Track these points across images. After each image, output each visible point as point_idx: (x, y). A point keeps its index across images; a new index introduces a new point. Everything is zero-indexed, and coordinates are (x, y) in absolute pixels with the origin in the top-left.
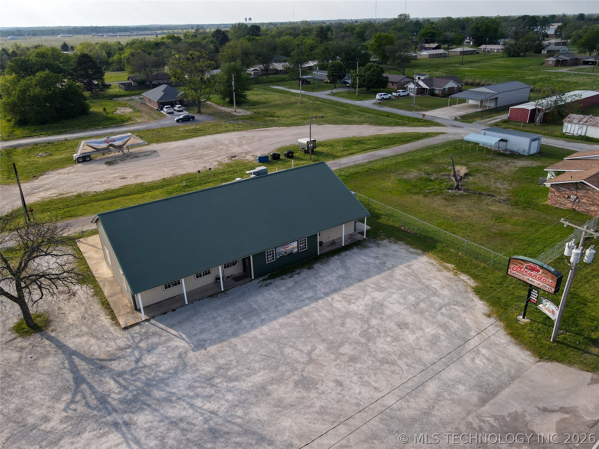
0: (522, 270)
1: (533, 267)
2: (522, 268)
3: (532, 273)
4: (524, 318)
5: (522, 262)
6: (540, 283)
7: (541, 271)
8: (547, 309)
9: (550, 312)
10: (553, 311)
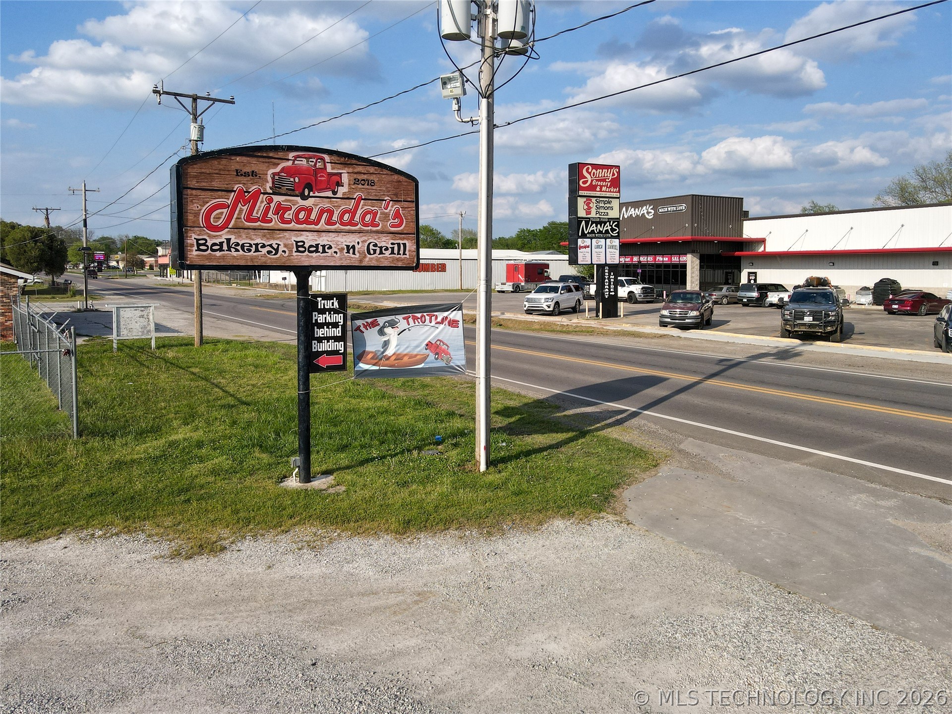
0: (261, 205)
1: (308, 170)
2: (258, 193)
3: (309, 202)
4: (307, 477)
5: (254, 164)
6: (351, 240)
7: (345, 178)
8: (398, 357)
9: (423, 360)
10: (434, 347)
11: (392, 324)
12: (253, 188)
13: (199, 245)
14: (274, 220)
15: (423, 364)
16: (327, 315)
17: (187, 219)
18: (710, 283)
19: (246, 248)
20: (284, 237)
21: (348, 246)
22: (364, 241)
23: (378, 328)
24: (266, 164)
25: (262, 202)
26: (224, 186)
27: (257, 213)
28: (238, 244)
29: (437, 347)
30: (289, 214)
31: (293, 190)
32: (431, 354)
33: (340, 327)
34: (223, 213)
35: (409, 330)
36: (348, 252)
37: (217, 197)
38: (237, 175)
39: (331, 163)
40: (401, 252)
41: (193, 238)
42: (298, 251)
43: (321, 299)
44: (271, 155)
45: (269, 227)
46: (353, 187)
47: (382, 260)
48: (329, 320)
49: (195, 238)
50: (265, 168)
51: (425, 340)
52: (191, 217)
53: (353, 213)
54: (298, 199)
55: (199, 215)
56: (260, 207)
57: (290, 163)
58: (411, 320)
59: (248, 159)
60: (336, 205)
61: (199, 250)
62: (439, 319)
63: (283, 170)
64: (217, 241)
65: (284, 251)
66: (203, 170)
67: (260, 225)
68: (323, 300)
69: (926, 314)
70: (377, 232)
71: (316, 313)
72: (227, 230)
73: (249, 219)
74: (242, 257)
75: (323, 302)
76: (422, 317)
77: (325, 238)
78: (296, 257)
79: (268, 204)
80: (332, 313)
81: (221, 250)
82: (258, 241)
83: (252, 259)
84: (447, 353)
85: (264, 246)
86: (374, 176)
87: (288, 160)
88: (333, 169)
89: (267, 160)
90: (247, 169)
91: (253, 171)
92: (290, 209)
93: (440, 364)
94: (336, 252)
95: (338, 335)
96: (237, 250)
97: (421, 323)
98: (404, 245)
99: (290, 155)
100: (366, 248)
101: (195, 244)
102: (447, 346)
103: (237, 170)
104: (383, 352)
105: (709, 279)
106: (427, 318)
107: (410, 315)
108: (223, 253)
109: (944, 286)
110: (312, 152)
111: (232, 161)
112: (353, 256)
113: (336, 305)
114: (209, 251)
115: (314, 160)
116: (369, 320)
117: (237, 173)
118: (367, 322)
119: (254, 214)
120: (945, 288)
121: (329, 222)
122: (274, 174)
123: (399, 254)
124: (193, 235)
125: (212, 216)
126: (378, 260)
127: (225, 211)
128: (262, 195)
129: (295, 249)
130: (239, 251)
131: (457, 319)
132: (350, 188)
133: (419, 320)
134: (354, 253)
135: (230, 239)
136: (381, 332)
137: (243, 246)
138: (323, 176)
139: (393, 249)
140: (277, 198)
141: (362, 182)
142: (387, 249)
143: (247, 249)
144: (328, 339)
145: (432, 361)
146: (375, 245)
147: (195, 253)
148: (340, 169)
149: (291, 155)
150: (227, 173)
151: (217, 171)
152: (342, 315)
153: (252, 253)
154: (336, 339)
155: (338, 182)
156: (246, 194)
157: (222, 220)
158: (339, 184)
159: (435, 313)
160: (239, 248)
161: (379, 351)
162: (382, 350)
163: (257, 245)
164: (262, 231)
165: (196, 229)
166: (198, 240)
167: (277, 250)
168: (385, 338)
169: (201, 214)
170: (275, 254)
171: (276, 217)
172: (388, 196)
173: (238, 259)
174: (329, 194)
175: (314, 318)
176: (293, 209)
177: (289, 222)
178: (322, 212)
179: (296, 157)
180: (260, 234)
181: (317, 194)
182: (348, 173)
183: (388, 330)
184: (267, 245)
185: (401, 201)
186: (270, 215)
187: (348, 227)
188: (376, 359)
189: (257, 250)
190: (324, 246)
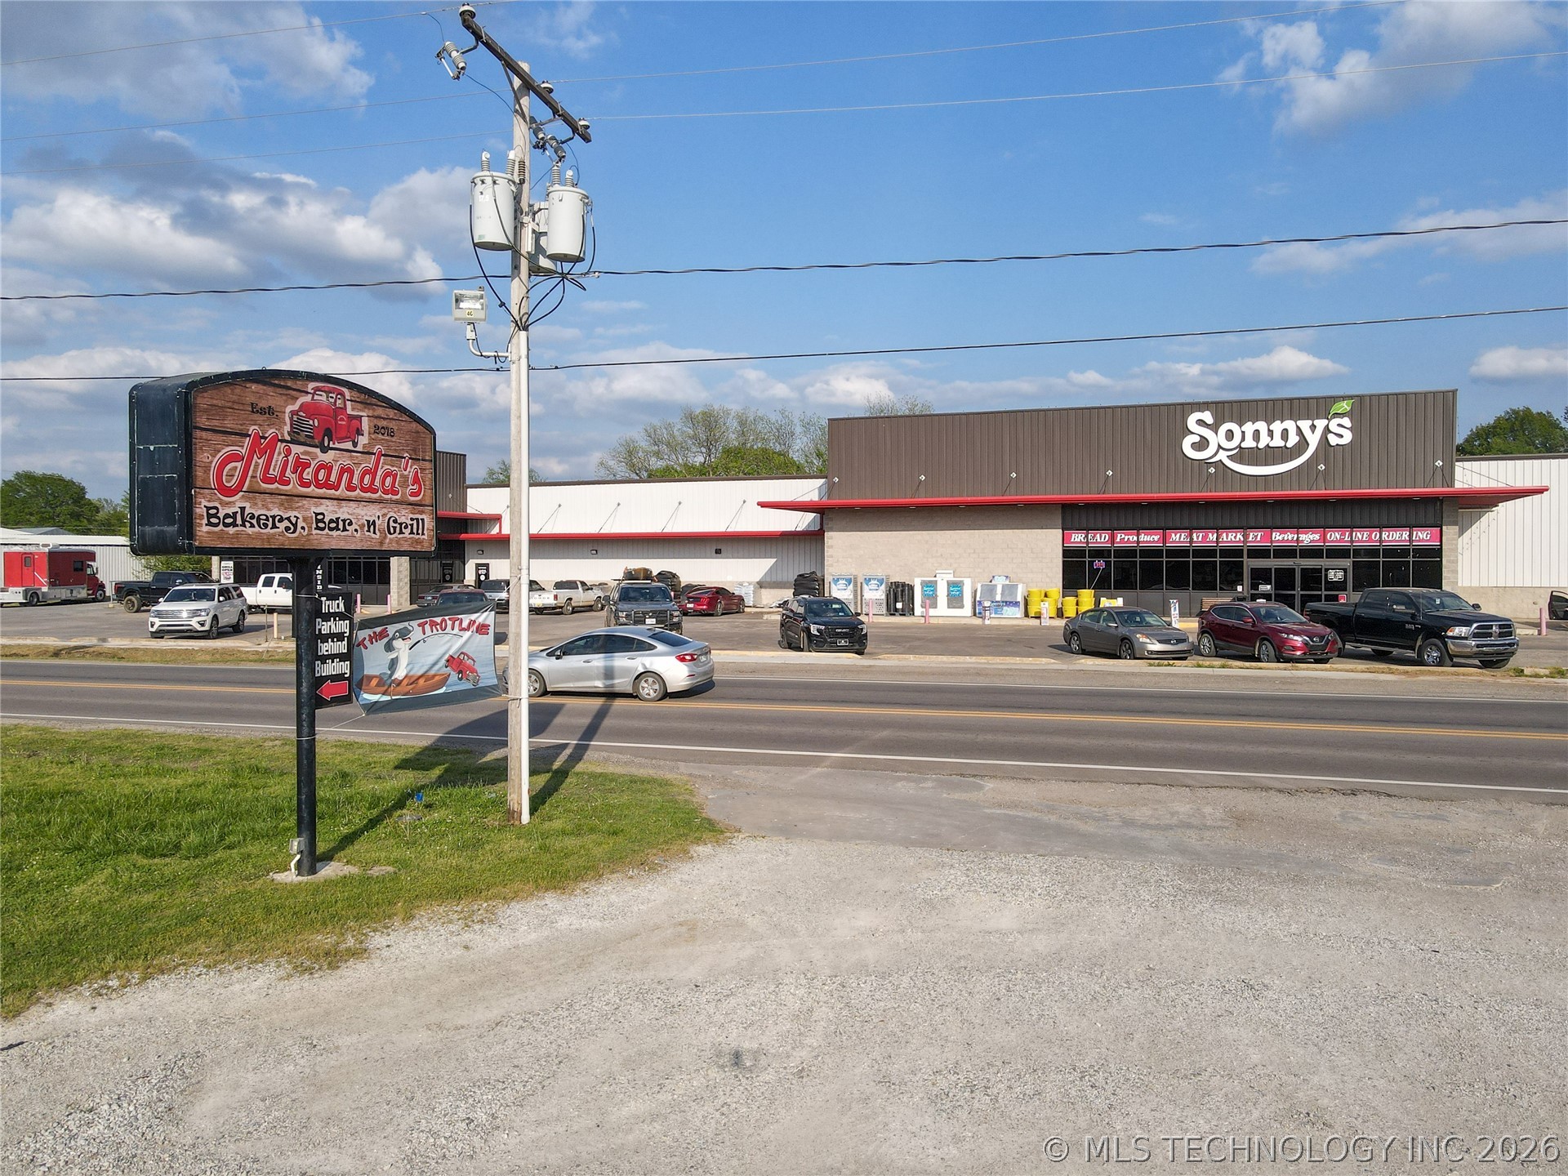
0: (278, 458)
1: (327, 410)
2: (275, 440)
3: (329, 457)
6: (371, 512)
8: (413, 680)
9: (444, 681)
10: (458, 663)
11: (404, 634)
12: (270, 432)
13: (209, 516)
14: (292, 482)
15: (444, 688)
16: (331, 623)
17: (196, 476)
18: (424, 581)
19: (262, 522)
20: (302, 507)
21: (368, 521)
22: (384, 515)
23: (386, 640)
24: (284, 398)
25: (279, 454)
26: (238, 428)
27: (274, 470)
28: (253, 517)
29: (461, 662)
30: (308, 474)
31: (312, 437)
32: (452, 673)
33: (346, 639)
34: (236, 467)
35: (425, 642)
36: (369, 531)
37: (230, 443)
38: (253, 412)
39: (351, 401)
40: (420, 532)
41: (202, 506)
42: (318, 528)
43: (325, 598)
44: (289, 384)
45: (286, 491)
46: (373, 436)
47: (402, 542)
48: (334, 630)
49: (205, 506)
50: (282, 403)
51: (444, 654)
52: (199, 473)
53: (373, 473)
54: (318, 450)
55: (210, 470)
56: (277, 461)
57: (308, 398)
58: (427, 627)
59: (265, 387)
60: (356, 462)
61: (209, 524)
62: (465, 625)
63: (303, 407)
64: (230, 511)
65: (303, 528)
66: (215, 402)
67: (277, 488)
68: (327, 600)
69: (723, 614)
70: (397, 502)
71: (320, 620)
72: (241, 493)
73: (266, 480)
74: (258, 536)
75: (327, 602)
76: (442, 622)
77: (345, 509)
78: (316, 537)
79: (286, 457)
80: (337, 619)
81: (234, 524)
82: (275, 512)
83: (270, 538)
84: (473, 671)
85: (281, 520)
86: (394, 422)
87: (308, 393)
88: (353, 409)
89: (285, 392)
90: (263, 404)
91: (270, 407)
92: (309, 465)
93: (466, 686)
94: (356, 530)
95: (344, 651)
96: (252, 526)
97: (440, 631)
98: (423, 520)
99: (309, 386)
100: (386, 524)
101: (205, 514)
102: (473, 660)
103: (252, 404)
104: (391, 676)
105: (422, 574)
106: (449, 623)
107: (428, 620)
108: (236, 528)
109: (729, 580)
110: (332, 384)
111: (247, 390)
112: (374, 536)
113: (342, 608)
114: (221, 527)
115: (334, 396)
116: (378, 630)
117: (253, 408)
118: (374, 633)
119: (271, 472)
120: (730, 582)
121: (350, 488)
122: (293, 413)
123: (418, 534)
124: (203, 500)
125: (225, 473)
126: (398, 541)
127: (238, 464)
128: (279, 443)
129: (314, 526)
130: (254, 527)
131: (487, 622)
132: (370, 439)
133: (438, 627)
134: (374, 533)
135: (245, 508)
136: (389, 647)
137: (259, 520)
138: (343, 420)
139: (412, 525)
140: (296, 449)
141: (383, 431)
142: (406, 527)
143: (263, 524)
144: (333, 657)
145: (455, 684)
146: (395, 521)
147: (205, 529)
148: (361, 410)
149: (311, 386)
150: (241, 408)
151: (229, 404)
152: (348, 622)
153: (268, 530)
154: (342, 657)
155: (358, 429)
156: (262, 441)
157: (235, 478)
158: (359, 432)
159: (460, 616)
160: (254, 522)
161: (385, 674)
162: (389, 672)
163: (274, 517)
164: (280, 497)
165: (207, 491)
166: (208, 509)
167: (295, 525)
168: (393, 655)
169: (212, 468)
170: (294, 532)
171: (294, 476)
172: (407, 452)
173: (253, 539)
174: (348, 445)
175: (318, 627)
176: (312, 466)
177: (307, 485)
178: (342, 471)
179: (317, 389)
180: (277, 501)
181: (337, 445)
182: (368, 416)
183: (398, 643)
184: (286, 519)
185: (419, 460)
186: (288, 473)
187: (368, 495)
188: (384, 686)
189: (274, 526)
190: (344, 521)
